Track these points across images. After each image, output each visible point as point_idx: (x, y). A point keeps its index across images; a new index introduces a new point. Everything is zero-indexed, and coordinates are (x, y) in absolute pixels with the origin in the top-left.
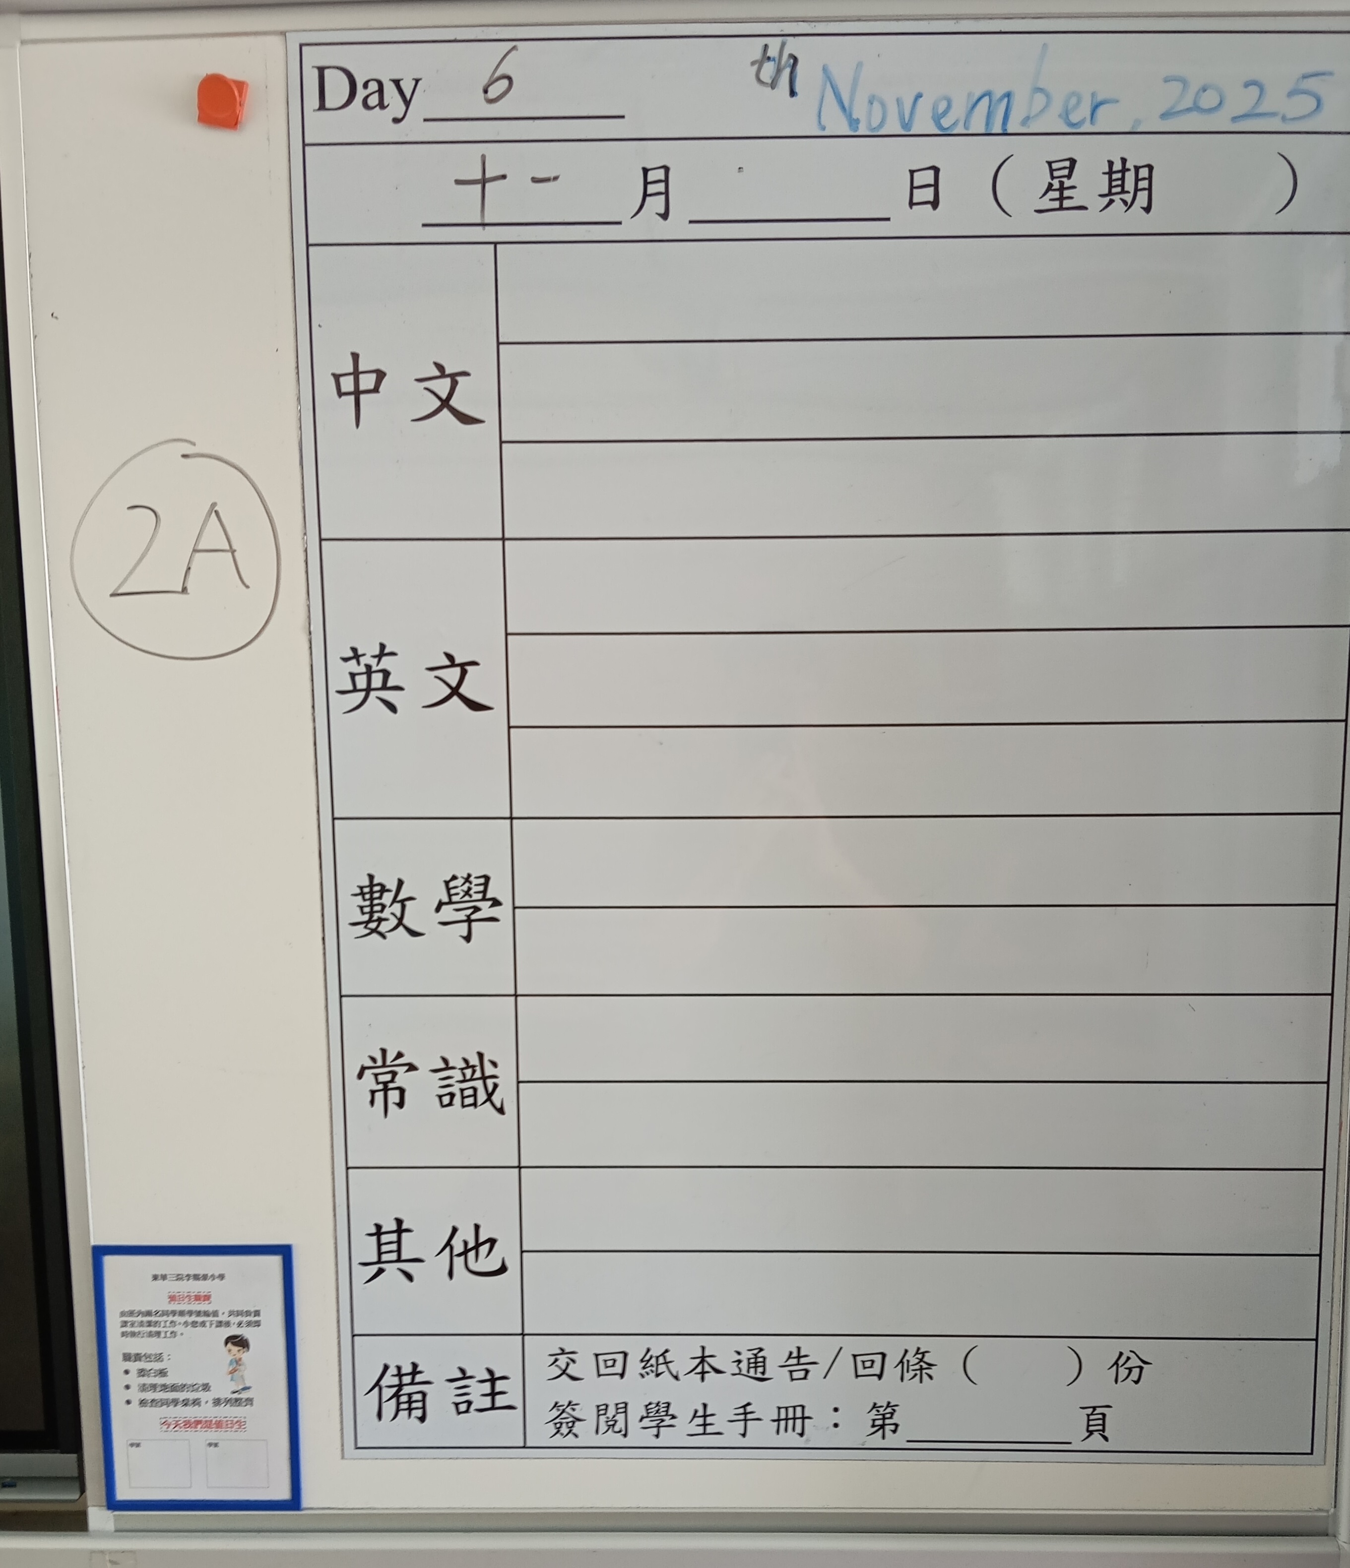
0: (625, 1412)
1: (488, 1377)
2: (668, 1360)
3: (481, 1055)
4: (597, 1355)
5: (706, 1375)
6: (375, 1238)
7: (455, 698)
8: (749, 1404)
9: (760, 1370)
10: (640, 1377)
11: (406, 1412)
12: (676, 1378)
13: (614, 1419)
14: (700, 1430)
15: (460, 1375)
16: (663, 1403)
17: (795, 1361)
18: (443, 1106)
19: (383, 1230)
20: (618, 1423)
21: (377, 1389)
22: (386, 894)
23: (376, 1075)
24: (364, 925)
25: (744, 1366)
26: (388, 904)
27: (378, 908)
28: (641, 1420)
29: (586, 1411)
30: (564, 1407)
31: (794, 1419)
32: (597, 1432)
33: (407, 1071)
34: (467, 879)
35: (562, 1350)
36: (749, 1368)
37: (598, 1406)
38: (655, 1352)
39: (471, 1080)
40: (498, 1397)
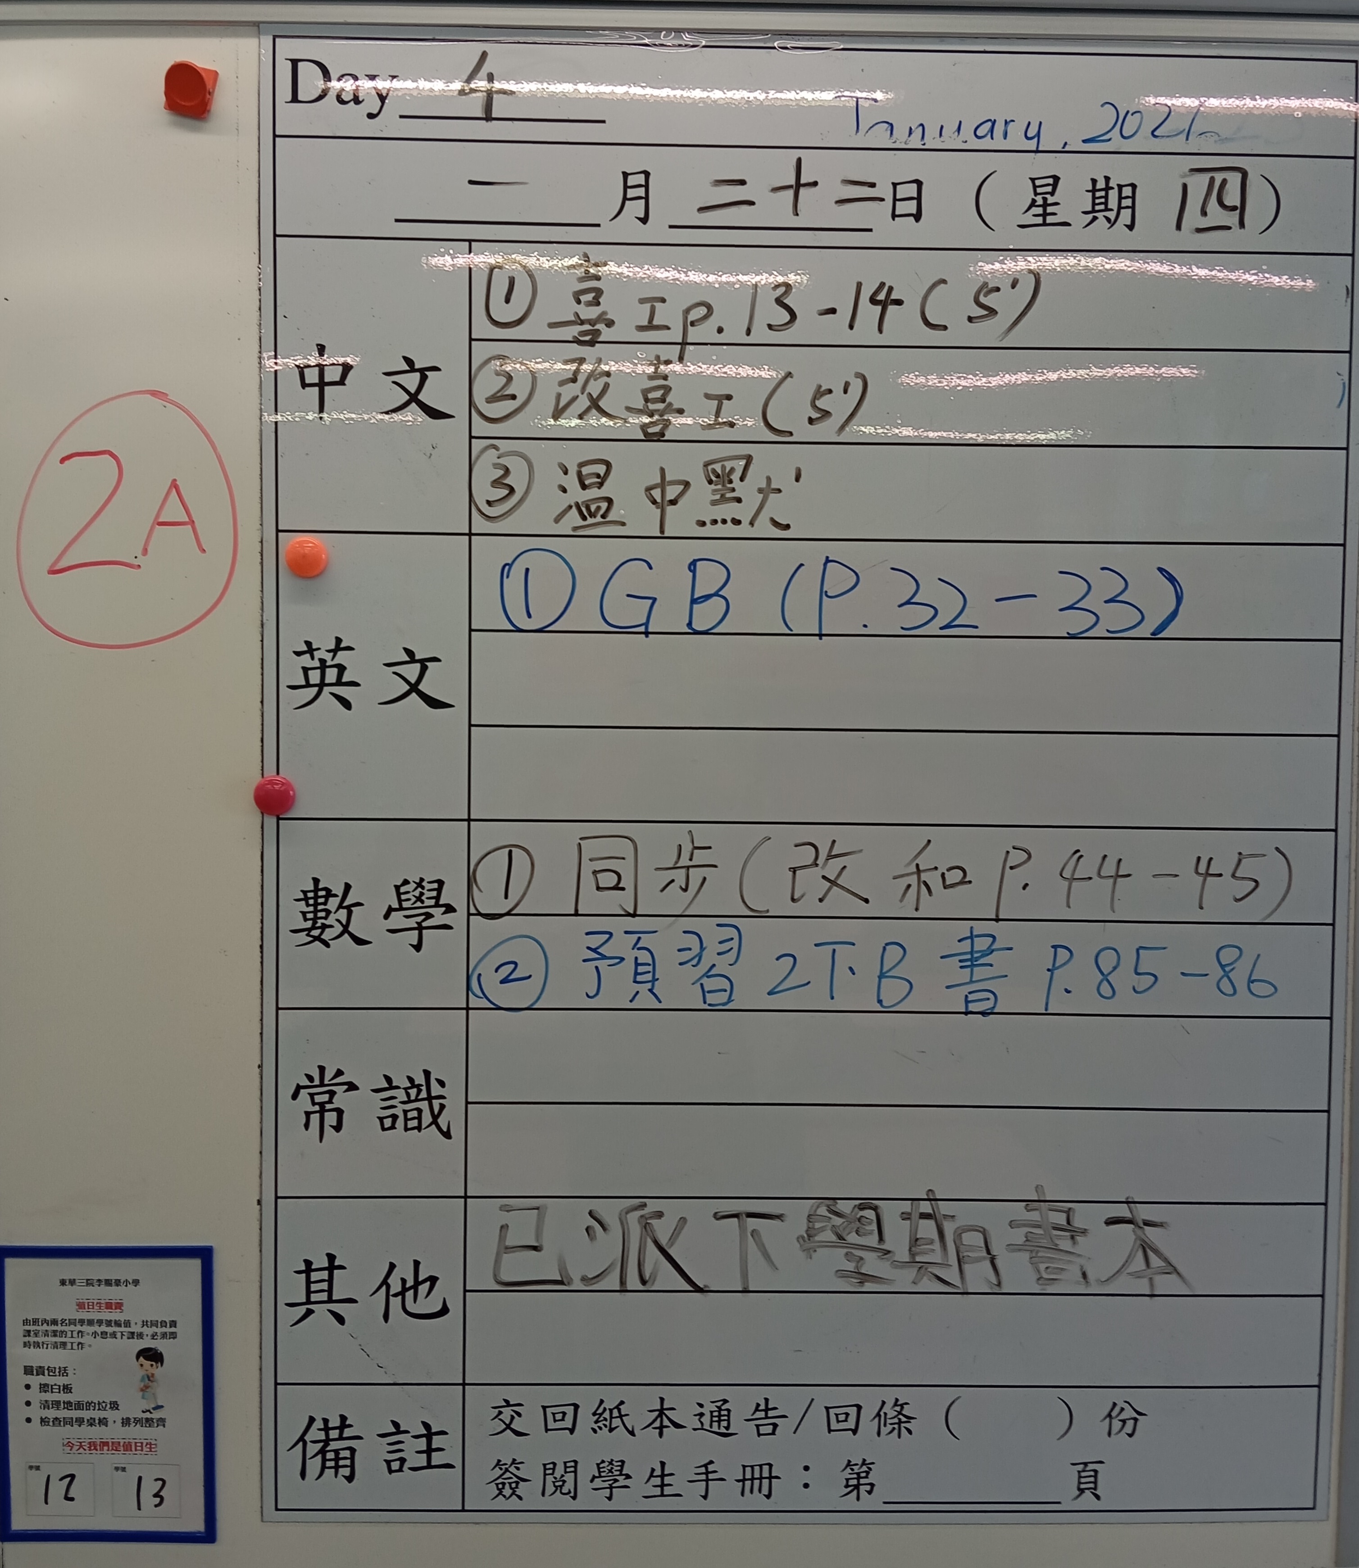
0: (575, 1472)
1: (426, 1432)
2: (623, 1413)
3: (427, 1074)
4: (544, 1408)
5: (665, 1430)
6: (304, 1275)
7: (414, 694)
8: (711, 1462)
9: (724, 1424)
10: (591, 1430)
11: (333, 1470)
12: (632, 1433)
13: (564, 1478)
14: (658, 1491)
15: (394, 1430)
16: (617, 1462)
17: (762, 1414)
18: (384, 1129)
19: (313, 1267)
20: (566, 1484)
21: (301, 1444)
22: (331, 899)
23: (312, 1095)
24: (306, 932)
25: (706, 1420)
26: (333, 910)
27: (323, 914)
28: (592, 1481)
29: (532, 1471)
30: (507, 1466)
31: (761, 1478)
32: (543, 1494)
33: (345, 1091)
34: (420, 885)
35: (506, 1401)
36: (712, 1421)
37: (545, 1465)
38: (608, 1405)
39: (417, 1100)
40: (433, 1454)
